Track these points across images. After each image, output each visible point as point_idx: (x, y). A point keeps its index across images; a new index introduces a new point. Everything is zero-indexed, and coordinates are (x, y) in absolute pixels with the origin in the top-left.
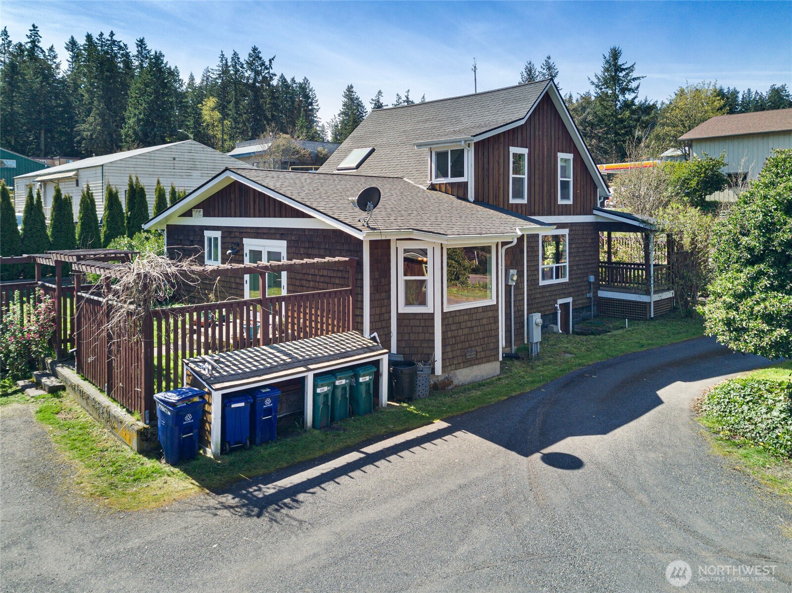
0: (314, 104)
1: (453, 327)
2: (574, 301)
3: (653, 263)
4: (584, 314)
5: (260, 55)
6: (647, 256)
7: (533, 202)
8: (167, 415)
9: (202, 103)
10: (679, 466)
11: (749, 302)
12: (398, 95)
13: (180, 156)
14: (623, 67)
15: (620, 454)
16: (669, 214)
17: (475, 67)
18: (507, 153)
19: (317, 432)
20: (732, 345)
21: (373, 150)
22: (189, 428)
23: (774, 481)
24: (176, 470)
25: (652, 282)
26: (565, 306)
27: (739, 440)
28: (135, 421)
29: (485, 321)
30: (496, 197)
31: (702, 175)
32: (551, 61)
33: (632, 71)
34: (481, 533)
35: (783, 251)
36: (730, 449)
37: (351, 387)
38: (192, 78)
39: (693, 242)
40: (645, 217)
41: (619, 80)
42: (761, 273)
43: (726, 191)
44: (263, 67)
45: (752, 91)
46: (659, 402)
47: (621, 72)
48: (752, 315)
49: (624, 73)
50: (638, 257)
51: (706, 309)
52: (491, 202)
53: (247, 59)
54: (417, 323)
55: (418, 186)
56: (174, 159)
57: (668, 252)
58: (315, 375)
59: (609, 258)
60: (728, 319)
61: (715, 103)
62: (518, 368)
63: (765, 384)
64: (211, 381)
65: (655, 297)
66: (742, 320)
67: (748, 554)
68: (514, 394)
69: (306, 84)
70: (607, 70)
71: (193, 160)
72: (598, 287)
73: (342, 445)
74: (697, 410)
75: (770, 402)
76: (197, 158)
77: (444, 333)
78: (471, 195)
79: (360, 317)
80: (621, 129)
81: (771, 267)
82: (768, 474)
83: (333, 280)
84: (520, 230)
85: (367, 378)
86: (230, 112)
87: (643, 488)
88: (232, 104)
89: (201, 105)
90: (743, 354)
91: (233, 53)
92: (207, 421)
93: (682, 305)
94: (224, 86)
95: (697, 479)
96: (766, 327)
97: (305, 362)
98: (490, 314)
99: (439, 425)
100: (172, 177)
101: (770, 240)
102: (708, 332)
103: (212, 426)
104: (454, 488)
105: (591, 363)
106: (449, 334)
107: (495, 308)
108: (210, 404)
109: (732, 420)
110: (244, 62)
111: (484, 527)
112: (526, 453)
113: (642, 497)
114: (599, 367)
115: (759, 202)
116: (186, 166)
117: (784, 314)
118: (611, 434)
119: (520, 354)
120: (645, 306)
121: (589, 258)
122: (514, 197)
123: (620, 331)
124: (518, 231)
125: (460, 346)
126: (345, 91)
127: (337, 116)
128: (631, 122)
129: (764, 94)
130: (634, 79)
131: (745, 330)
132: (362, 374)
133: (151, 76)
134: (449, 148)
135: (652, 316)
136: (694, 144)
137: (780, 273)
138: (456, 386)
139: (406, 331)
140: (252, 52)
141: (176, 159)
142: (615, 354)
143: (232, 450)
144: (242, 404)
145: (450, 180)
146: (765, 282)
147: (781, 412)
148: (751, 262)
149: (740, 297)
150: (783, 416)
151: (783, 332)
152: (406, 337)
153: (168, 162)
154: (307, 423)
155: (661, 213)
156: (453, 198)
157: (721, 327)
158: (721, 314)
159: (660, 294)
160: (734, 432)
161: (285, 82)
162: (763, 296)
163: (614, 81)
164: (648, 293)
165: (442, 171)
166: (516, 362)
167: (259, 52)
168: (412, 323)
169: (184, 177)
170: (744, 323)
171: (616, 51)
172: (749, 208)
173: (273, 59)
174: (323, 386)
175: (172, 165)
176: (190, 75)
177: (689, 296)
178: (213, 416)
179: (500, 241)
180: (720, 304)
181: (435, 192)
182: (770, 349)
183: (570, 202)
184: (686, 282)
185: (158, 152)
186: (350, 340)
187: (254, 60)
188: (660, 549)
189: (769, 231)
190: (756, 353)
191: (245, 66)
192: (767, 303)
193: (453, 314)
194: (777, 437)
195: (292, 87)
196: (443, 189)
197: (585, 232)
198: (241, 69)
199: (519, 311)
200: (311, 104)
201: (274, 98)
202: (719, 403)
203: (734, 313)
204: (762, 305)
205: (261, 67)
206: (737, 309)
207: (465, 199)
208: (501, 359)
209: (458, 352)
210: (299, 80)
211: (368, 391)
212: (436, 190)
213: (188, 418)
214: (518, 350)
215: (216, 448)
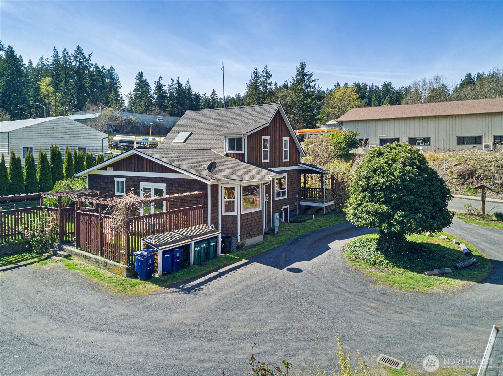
0: (117, 84)
1: (245, 221)
2: (289, 207)
3: (325, 188)
4: (294, 213)
5: (82, 52)
6: (322, 185)
7: (272, 161)
8: (142, 260)
9: (40, 81)
10: (337, 270)
11: (362, 206)
12: (172, 79)
13: (57, 126)
14: (307, 74)
15: (315, 267)
16: (332, 166)
17: (223, 68)
18: (261, 139)
19: (196, 266)
20: (356, 224)
21: (191, 134)
22: (150, 266)
23: (369, 272)
24: (147, 282)
25: (325, 197)
26: (286, 210)
27: (358, 260)
28: (123, 265)
29: (257, 218)
30: (257, 160)
31: (347, 140)
32: (268, 69)
33: (312, 76)
34: (271, 293)
35: (373, 187)
36: (355, 263)
37: (207, 248)
38: (31, 63)
39: (343, 179)
40: (321, 167)
41: (305, 81)
42: (366, 196)
43: (359, 148)
44: (85, 60)
45: (374, 85)
46: (329, 248)
47: (306, 76)
48: (363, 212)
49: (307, 77)
50: (318, 185)
51: (347, 210)
52: (254, 162)
53: (73, 54)
54: (230, 219)
55: (220, 154)
56: (53, 128)
57: (331, 182)
58: (195, 243)
59: (305, 185)
60: (354, 214)
61: (355, 96)
62: (270, 238)
63: (369, 239)
64: (157, 246)
65: (326, 204)
66: (359, 214)
67: (358, 293)
68: (271, 248)
69: (112, 71)
70: (298, 75)
71: (64, 128)
72: (300, 200)
73: (208, 270)
74: (343, 250)
75: (370, 246)
76: (67, 127)
77: (241, 223)
78: (246, 160)
79: (206, 218)
80: (306, 108)
81: (369, 193)
82: (367, 270)
83: (192, 202)
84: (271, 177)
85: (213, 244)
86: (62, 88)
87: (324, 277)
88: (63, 82)
89: (39, 82)
90: (360, 227)
91: (64, 49)
92: (156, 262)
93: (338, 208)
94: (56, 69)
95: (343, 273)
96: (367, 216)
97: (191, 237)
98: (259, 214)
99: (244, 261)
100: (52, 138)
101: (369, 183)
102: (347, 219)
103: (158, 264)
104: (257, 281)
105: (300, 235)
106: (243, 224)
107: (261, 212)
108: (157, 255)
109: (356, 253)
110: (71, 56)
111: (272, 291)
112: (281, 268)
113: (325, 280)
114: (304, 236)
115: (365, 168)
116: (61, 132)
117: (373, 211)
118: (311, 260)
119: (270, 232)
120: (322, 208)
121: (296, 186)
122: (264, 159)
123: (311, 221)
124: (270, 177)
125: (247, 229)
126: (137, 75)
127: (132, 91)
128: (311, 105)
129: (381, 87)
130: (313, 81)
131: (360, 218)
132: (212, 241)
133: (8, 63)
134: (235, 137)
135: (325, 213)
136: (344, 123)
137: (372, 196)
138: (246, 247)
139: (225, 223)
140: (77, 49)
141: (55, 128)
142: (310, 230)
143: (166, 274)
144: (169, 255)
145: (236, 152)
146: (367, 199)
147: (373, 249)
148: (363, 191)
149: (359, 205)
150: (374, 250)
151: (373, 218)
152: (225, 226)
153: (49, 130)
154: (191, 263)
155: (329, 165)
156: (238, 161)
157: (352, 217)
158: (352, 212)
159: (328, 203)
160: (356, 257)
161: (98, 69)
162: (367, 204)
163: (302, 81)
164: (323, 202)
165: (231, 147)
166: (269, 236)
167: (82, 50)
168: (228, 219)
169: (60, 138)
170: (360, 215)
171: (303, 65)
172: (362, 171)
173: (91, 54)
174: (197, 247)
175: (52, 131)
176: (29, 60)
177: (341, 203)
178: (159, 260)
179: (263, 182)
180: (352, 208)
181: (229, 157)
182: (369, 225)
183: (288, 160)
184: (339, 197)
185: (43, 124)
186: (204, 228)
187: (78, 54)
188: (331, 293)
189: (369, 180)
190: (364, 226)
191: (72, 58)
192: (368, 207)
193: (245, 215)
194: (371, 258)
195: (103, 72)
196: (232, 156)
197: (294, 174)
198: (69, 60)
199: (269, 213)
200: (116, 84)
201: (92, 80)
202: (351, 247)
203: (357, 211)
204: (366, 208)
205: (83, 59)
206: (357, 210)
207: (243, 161)
208: (263, 234)
209: (247, 231)
210: (107, 67)
211: (214, 250)
212: (229, 156)
213: (150, 261)
214: (269, 230)
215: (160, 273)
